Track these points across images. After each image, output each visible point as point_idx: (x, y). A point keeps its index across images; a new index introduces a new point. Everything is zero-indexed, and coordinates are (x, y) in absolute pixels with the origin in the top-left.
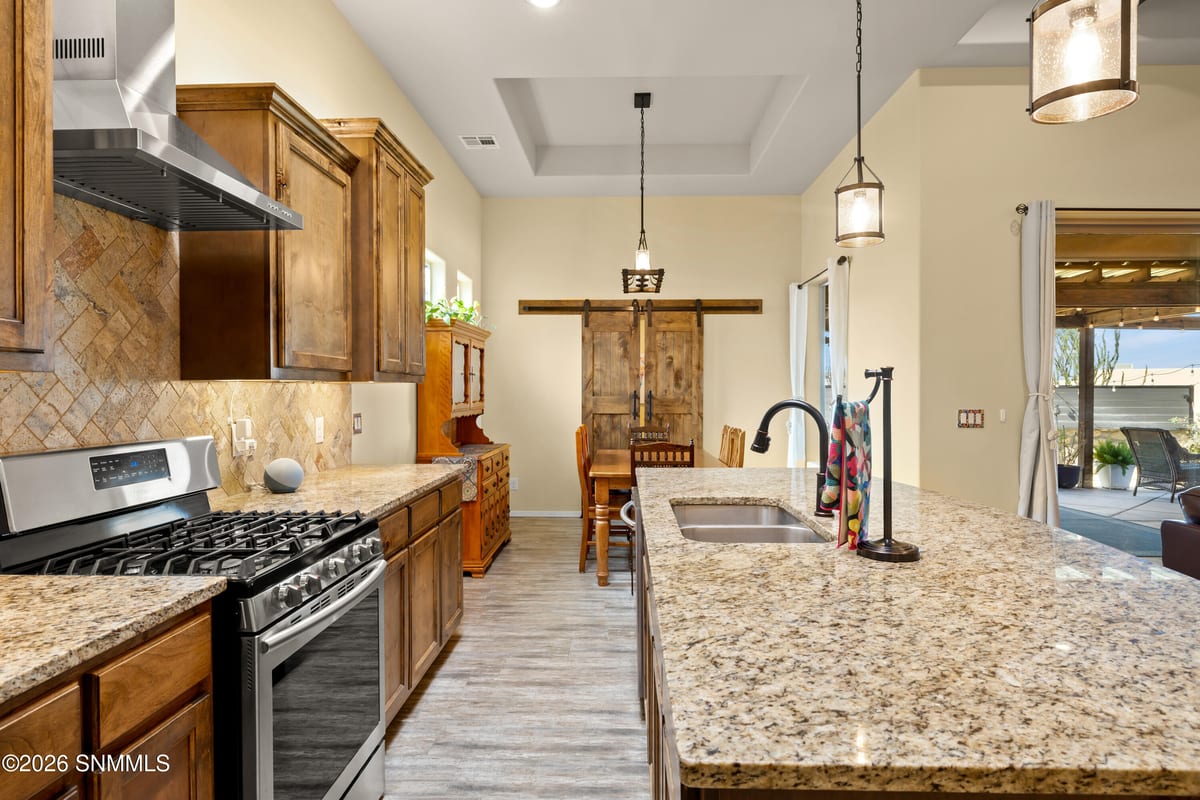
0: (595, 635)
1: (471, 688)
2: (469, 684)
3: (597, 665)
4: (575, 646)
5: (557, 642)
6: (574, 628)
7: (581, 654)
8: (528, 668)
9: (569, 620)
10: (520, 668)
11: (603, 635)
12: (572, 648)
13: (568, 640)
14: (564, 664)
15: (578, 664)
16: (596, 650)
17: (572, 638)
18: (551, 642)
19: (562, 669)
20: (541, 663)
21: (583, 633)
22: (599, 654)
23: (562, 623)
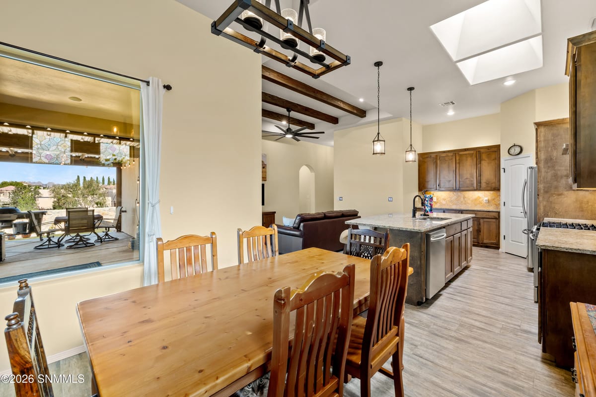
0: (439, 328)
1: (519, 324)
2: (520, 326)
3: (447, 313)
4: (455, 326)
5: (466, 332)
6: (450, 338)
7: (453, 321)
8: (485, 323)
9: (450, 345)
10: (491, 325)
11: (435, 327)
12: (457, 326)
13: (457, 331)
14: (465, 319)
15: (458, 317)
16: (445, 320)
17: (455, 331)
18: (470, 333)
19: (467, 317)
20: (477, 324)
21: (446, 332)
22: (443, 318)
23: (456, 345)
